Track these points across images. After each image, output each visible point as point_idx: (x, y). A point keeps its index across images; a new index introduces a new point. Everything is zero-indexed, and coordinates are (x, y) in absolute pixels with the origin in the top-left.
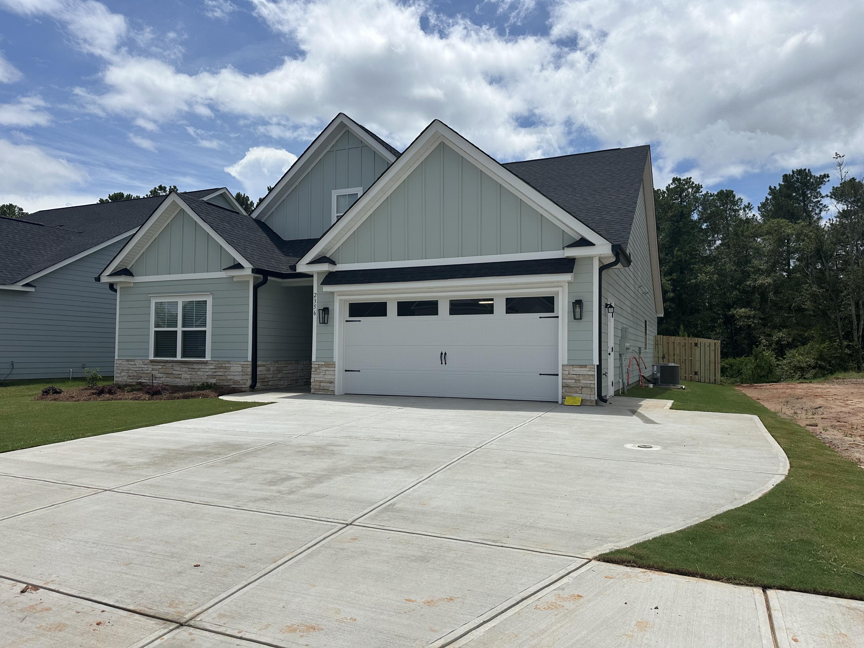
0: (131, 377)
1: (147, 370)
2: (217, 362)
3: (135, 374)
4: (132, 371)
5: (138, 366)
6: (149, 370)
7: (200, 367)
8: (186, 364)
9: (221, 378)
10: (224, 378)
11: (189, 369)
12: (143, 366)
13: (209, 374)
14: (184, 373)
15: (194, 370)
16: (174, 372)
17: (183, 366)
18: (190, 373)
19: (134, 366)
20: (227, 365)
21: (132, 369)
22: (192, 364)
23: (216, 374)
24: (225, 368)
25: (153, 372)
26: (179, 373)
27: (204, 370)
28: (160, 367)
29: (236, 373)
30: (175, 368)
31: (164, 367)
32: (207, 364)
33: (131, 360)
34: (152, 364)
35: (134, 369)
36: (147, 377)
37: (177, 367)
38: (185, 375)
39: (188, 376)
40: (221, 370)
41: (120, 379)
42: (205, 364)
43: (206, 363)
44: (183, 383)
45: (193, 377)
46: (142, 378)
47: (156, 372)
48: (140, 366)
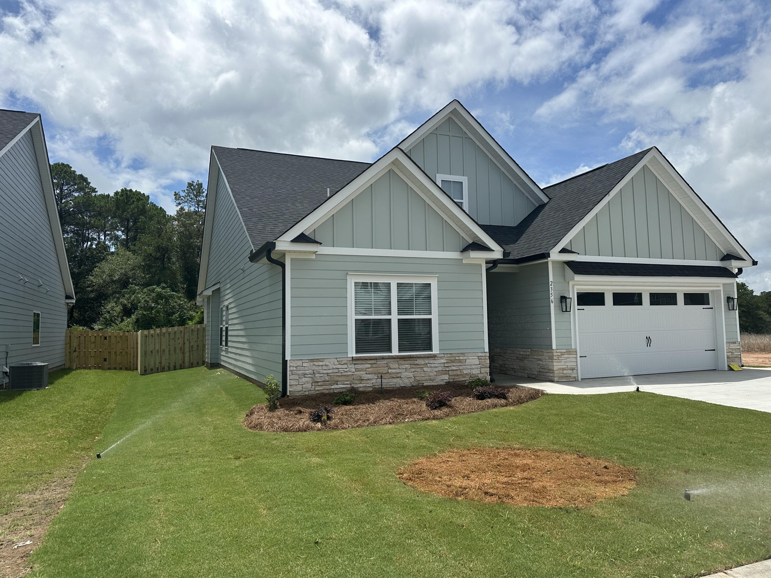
0: (319, 384)
1: (347, 372)
2: (449, 355)
3: (327, 378)
4: (322, 375)
5: (331, 367)
6: (350, 371)
7: (427, 362)
8: (408, 359)
9: (455, 373)
10: (459, 373)
11: (412, 366)
12: (339, 366)
13: (440, 370)
14: (404, 370)
15: (418, 367)
16: (390, 371)
17: (403, 362)
18: (413, 370)
19: (324, 368)
20: (461, 358)
21: (321, 371)
22: (416, 359)
23: (450, 369)
24: (460, 361)
25: (356, 373)
26: (398, 371)
27: (432, 365)
28: (369, 366)
29: (473, 367)
30: (391, 366)
31: (374, 366)
32: (436, 358)
33: (318, 360)
34: (354, 363)
35: (325, 372)
36: (348, 381)
37: (394, 365)
38: (407, 374)
39: (411, 375)
40: (455, 364)
41: (299, 388)
42: (434, 358)
43: (434, 356)
44: (405, 384)
45: (417, 375)
46: (338, 383)
47: (362, 373)
48: (335, 367)
